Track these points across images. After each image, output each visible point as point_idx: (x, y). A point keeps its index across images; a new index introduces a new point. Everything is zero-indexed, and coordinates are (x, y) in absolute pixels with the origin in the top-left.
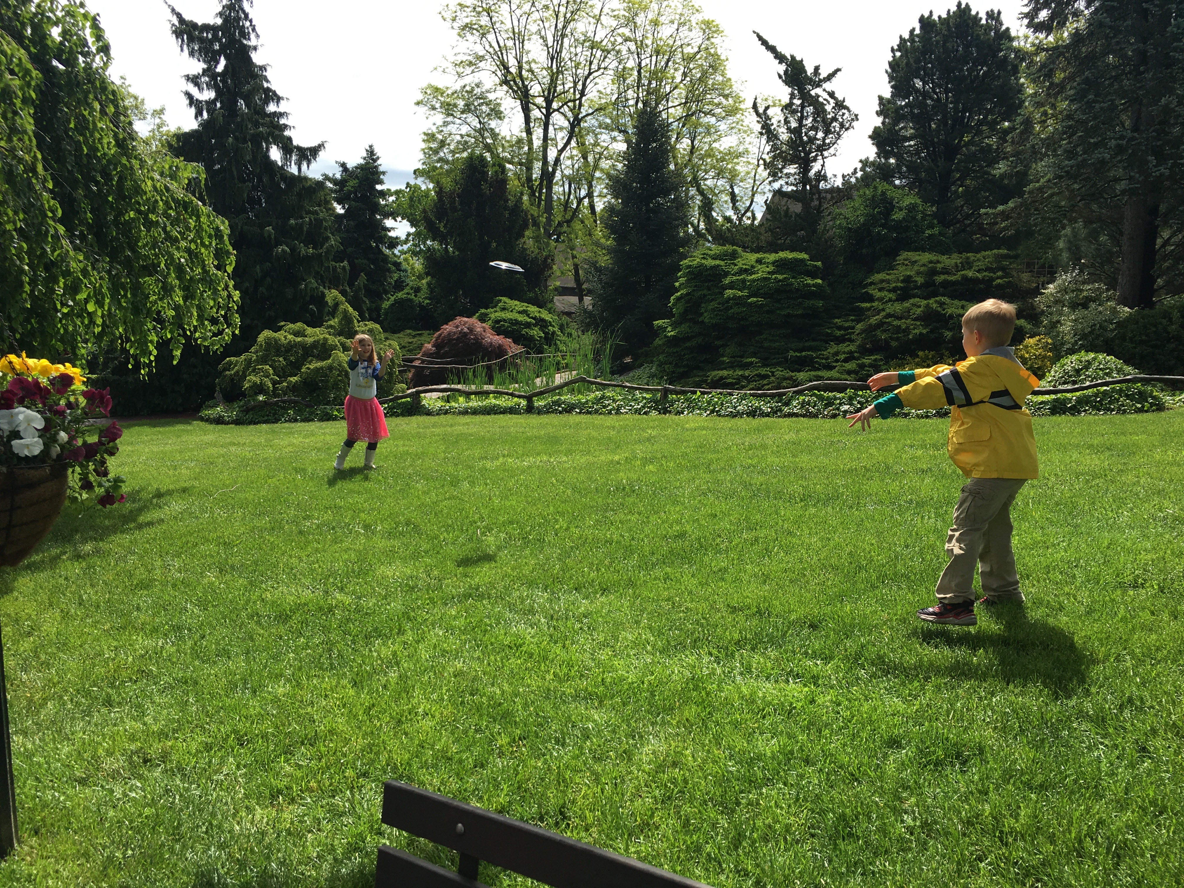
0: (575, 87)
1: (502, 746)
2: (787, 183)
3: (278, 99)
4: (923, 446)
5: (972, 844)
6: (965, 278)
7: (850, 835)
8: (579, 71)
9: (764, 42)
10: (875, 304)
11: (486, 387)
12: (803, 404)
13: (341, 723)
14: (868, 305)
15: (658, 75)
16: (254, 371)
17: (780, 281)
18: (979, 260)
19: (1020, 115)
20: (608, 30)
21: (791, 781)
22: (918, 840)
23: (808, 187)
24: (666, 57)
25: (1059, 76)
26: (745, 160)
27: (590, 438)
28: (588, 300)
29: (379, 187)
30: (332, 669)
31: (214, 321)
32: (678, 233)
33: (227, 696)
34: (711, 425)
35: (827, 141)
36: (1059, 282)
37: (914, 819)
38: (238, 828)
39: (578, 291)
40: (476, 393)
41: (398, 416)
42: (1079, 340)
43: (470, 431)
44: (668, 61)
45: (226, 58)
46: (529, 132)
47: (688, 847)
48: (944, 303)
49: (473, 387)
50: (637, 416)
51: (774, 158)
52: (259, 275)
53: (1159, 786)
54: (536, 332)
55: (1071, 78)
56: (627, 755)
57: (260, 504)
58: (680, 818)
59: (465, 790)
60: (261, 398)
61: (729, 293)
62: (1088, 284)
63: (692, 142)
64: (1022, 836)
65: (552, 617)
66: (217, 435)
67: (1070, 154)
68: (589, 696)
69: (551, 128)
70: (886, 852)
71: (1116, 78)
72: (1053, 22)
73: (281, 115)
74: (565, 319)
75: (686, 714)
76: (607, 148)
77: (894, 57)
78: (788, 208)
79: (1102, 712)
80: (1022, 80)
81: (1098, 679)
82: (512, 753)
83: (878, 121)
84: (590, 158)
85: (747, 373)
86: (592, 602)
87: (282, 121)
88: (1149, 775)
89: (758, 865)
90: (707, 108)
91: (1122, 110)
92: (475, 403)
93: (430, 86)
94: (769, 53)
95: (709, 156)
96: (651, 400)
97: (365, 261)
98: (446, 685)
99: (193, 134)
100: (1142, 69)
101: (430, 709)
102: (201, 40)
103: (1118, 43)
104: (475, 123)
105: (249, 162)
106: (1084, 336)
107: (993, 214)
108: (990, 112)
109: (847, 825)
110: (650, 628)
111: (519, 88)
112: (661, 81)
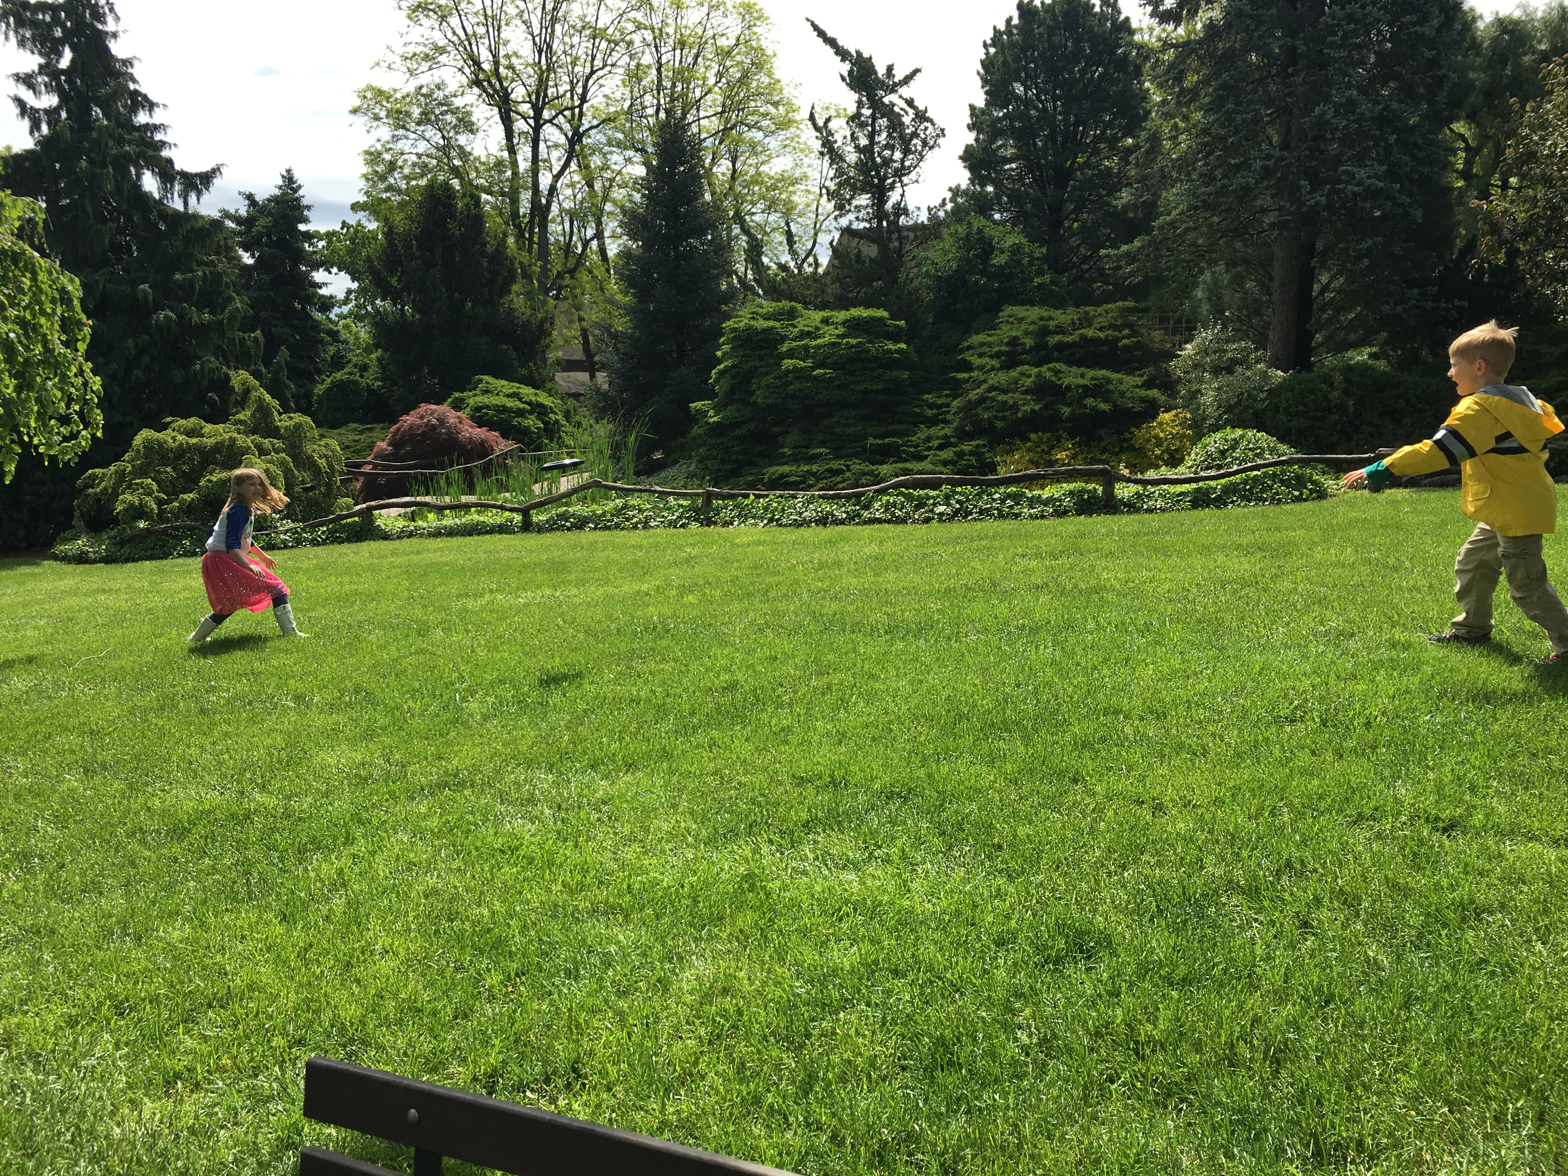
0: (572, 90)
1: (492, 987)
2: (857, 218)
3: (151, 106)
4: (1038, 555)
5: (1101, 1061)
6: (1084, 338)
7: (950, 1063)
8: (577, 69)
9: (821, 34)
10: (975, 374)
11: (464, 499)
12: (887, 507)
13: (266, 974)
14: (965, 375)
15: (683, 75)
16: (129, 487)
17: (853, 346)
18: (1100, 315)
19: (1144, 129)
20: (615, 14)
21: (874, 999)
22: (1035, 1061)
23: (885, 224)
24: (694, 51)
25: (1191, 79)
26: (803, 187)
27: (609, 563)
28: (602, 377)
29: (302, 227)
30: (251, 899)
31: (65, 420)
32: (718, 285)
33: (99, 948)
34: (768, 539)
35: (907, 163)
36: (1198, 340)
37: (1030, 1036)
38: (118, 1131)
39: (589, 365)
40: (451, 507)
41: (340, 543)
42: (1224, 413)
43: (444, 559)
44: (697, 56)
45: (73, 49)
46: (512, 150)
47: (743, 1099)
48: (1060, 371)
49: (447, 499)
50: (672, 530)
51: (840, 185)
52: (133, 352)
53: (1324, 969)
54: (532, 422)
55: (1205, 82)
56: (663, 985)
57: (142, 674)
58: (732, 1061)
59: (442, 1052)
60: (142, 524)
61: (788, 363)
62: (1233, 342)
63: (734, 165)
64: (1162, 1045)
65: (559, 807)
66: (78, 579)
67: (1208, 178)
68: (611, 910)
69: (542, 146)
70: (996, 1081)
71: (1261, 81)
72: (1182, 10)
73: (156, 128)
74: (571, 403)
75: (740, 923)
76: (619, 172)
77: (987, 54)
78: (859, 252)
79: (1255, 880)
80: (1147, 84)
81: (1250, 840)
82: (506, 995)
83: (970, 138)
84: (598, 186)
85: (814, 468)
86: (613, 783)
87: (158, 137)
88: (1312, 956)
89: (834, 1115)
90: (751, 119)
91: (1268, 123)
92: (450, 520)
93: (370, 88)
94: (828, 47)
95: (757, 182)
96: (690, 508)
97: (287, 330)
98: (413, 910)
99: (28, 155)
100: (1290, 70)
101: (391, 945)
102: (34, 24)
103: (1261, 37)
104: (438, 139)
105: (111, 193)
106: (1229, 409)
107: (1115, 255)
108: (1109, 125)
109: (947, 1050)
110: (692, 813)
111: (495, 90)
112: (689, 84)
